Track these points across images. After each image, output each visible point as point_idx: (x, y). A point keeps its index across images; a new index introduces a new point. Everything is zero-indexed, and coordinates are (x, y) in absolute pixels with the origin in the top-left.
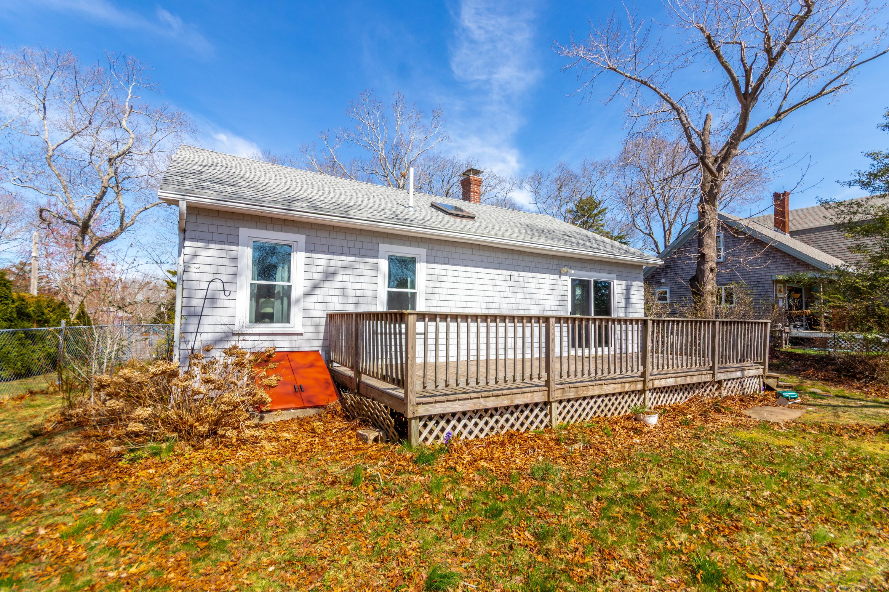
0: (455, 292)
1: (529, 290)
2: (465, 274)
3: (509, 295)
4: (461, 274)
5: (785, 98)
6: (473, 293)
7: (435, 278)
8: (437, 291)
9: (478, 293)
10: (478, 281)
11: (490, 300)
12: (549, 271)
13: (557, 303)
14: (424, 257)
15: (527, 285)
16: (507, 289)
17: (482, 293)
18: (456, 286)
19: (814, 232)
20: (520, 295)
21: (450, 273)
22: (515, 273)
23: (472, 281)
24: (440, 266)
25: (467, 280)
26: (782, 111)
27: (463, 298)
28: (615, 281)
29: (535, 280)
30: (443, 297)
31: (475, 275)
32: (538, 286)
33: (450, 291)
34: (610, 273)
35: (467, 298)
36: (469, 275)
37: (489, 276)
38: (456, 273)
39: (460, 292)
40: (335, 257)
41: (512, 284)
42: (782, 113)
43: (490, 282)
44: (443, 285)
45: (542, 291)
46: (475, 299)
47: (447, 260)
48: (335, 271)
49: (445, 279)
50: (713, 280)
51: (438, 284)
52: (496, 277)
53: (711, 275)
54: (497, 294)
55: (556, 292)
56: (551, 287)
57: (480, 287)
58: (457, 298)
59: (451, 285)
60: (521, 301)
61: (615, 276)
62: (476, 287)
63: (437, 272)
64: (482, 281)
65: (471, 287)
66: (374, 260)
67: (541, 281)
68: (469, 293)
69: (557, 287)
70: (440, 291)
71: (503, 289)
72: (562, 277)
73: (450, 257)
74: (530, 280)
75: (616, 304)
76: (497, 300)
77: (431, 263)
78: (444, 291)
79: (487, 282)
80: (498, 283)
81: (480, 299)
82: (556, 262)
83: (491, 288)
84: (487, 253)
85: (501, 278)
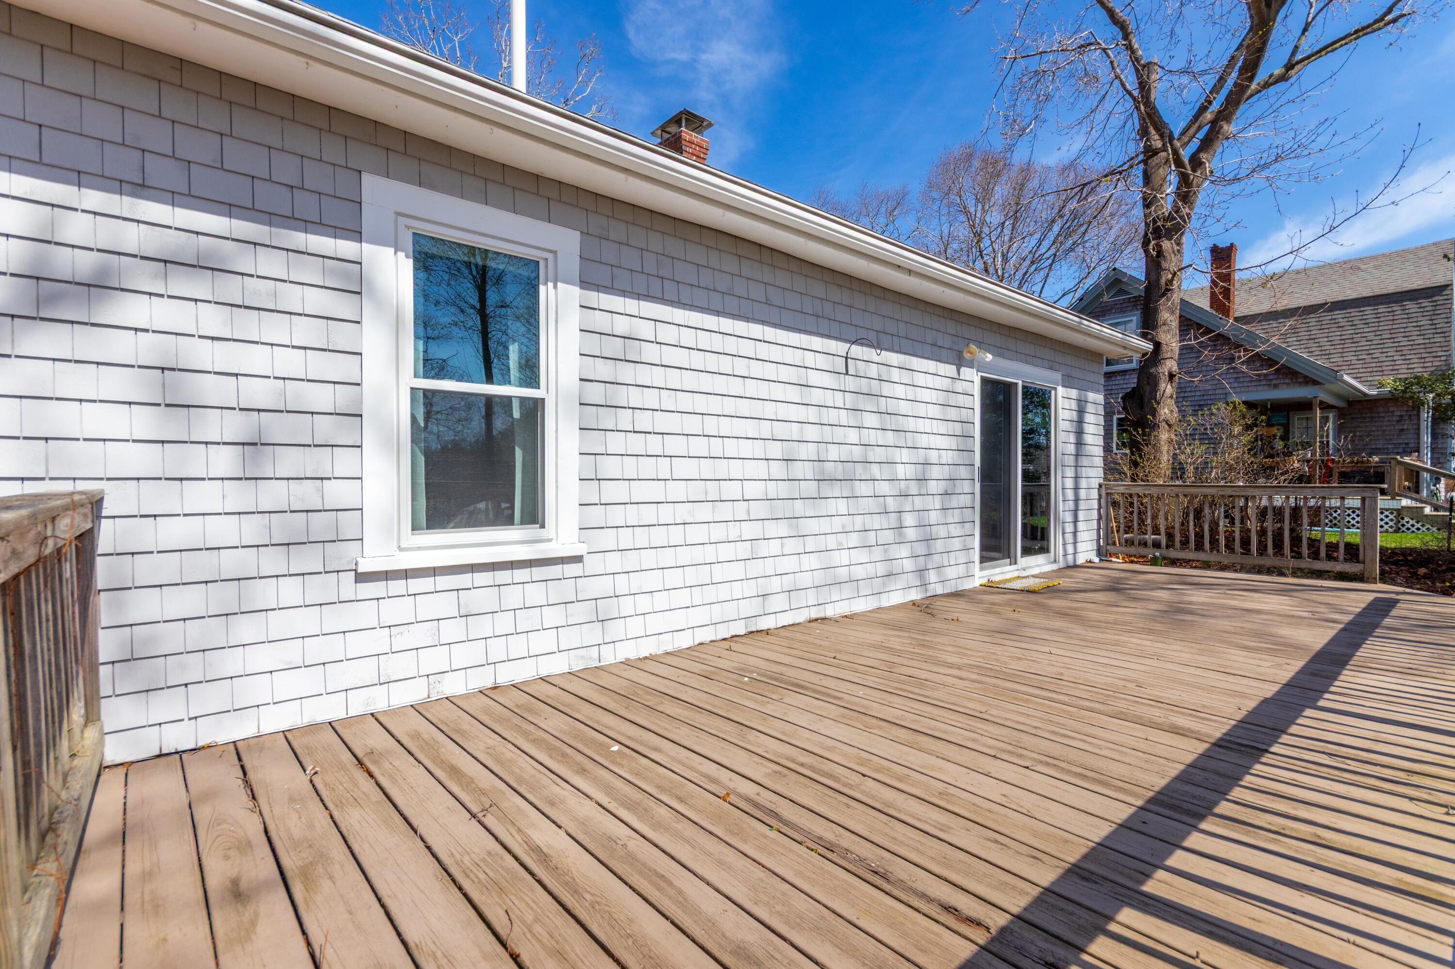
0: (685, 402)
1: (892, 406)
2: (717, 342)
3: (844, 417)
4: (704, 340)
5: (1305, 30)
6: (745, 407)
7: (614, 347)
8: (622, 396)
9: (756, 408)
10: (757, 369)
11: (794, 431)
12: (935, 353)
13: (952, 443)
14: (571, 261)
15: (887, 389)
16: (839, 399)
17: (769, 410)
18: (689, 380)
19: (1276, 319)
20: (871, 420)
21: (668, 334)
22: (857, 351)
23: (741, 367)
24: (631, 305)
25: (725, 363)
26: (1299, 57)
27: (711, 425)
28: (1061, 390)
29: (906, 377)
30: (644, 421)
31: (747, 348)
32: (911, 393)
33: (668, 401)
34: (1051, 368)
35: (726, 426)
36: (731, 344)
37: (790, 356)
38: (688, 337)
39: (701, 403)
40: (93, 198)
41: (850, 383)
42: (1298, 63)
43: (790, 374)
44: (644, 375)
45: (921, 410)
46: (750, 428)
47: (656, 284)
48: (104, 271)
49: (651, 352)
50: (1171, 397)
51: (626, 373)
52: (810, 359)
53: (1169, 386)
54: (811, 414)
55: (953, 414)
56: (941, 397)
57: (762, 389)
58: (693, 424)
59: (674, 379)
60: (873, 437)
61: (1058, 376)
62: (752, 388)
63: (622, 325)
64: (770, 371)
65: (735, 386)
66: (346, 247)
67: (920, 379)
68: (729, 406)
69: (954, 399)
70: (635, 397)
71: (829, 398)
72: (963, 369)
73: (666, 272)
74: (895, 374)
75: (1060, 445)
76: (812, 433)
77: (599, 288)
78: (650, 398)
79: (785, 374)
80: (815, 378)
81: (765, 429)
82: (951, 327)
83: (793, 394)
84: (782, 279)
85: (822, 361)
